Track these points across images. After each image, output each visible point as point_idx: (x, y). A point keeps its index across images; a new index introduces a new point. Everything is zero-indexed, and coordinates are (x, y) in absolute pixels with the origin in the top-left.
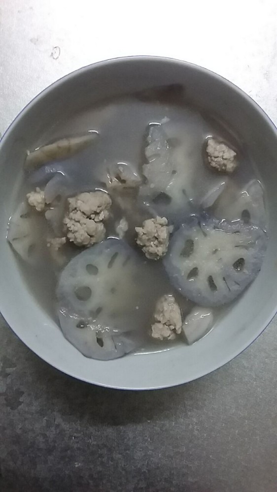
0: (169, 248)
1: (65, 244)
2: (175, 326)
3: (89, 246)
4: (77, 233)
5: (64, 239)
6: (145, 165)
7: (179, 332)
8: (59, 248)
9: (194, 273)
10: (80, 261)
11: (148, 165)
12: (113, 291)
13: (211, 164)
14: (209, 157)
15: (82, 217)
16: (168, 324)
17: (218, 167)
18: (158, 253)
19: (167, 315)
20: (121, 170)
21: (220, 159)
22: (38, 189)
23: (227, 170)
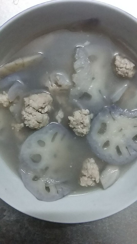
0: (91, 129)
1: (23, 128)
2: (95, 178)
3: (38, 129)
4: (30, 121)
5: (22, 124)
6: (74, 74)
7: (98, 182)
8: (20, 130)
9: (107, 144)
10: (33, 138)
11: (76, 75)
12: (55, 156)
13: (118, 73)
14: (117, 68)
15: (33, 111)
16: (91, 177)
17: (123, 74)
18: (83, 133)
19: (90, 172)
20: (58, 79)
21: (124, 69)
22: (4, 92)
23: (129, 76)
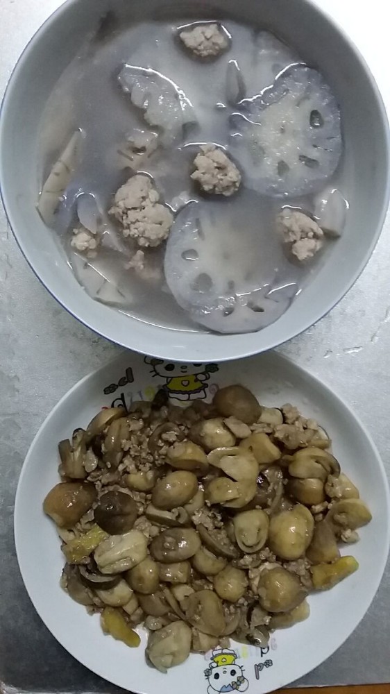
0: (239, 167)
1: (145, 255)
2: (312, 230)
3: (167, 236)
4: (146, 232)
5: (140, 253)
6: (145, 115)
7: (320, 232)
8: (143, 264)
9: (282, 167)
10: (172, 257)
11: (148, 112)
13: (203, 55)
14: (195, 51)
15: (137, 214)
16: (304, 235)
17: (211, 51)
18: (232, 180)
19: (296, 228)
20: (132, 140)
21: (207, 43)
22: (76, 231)
23: (222, 47)
